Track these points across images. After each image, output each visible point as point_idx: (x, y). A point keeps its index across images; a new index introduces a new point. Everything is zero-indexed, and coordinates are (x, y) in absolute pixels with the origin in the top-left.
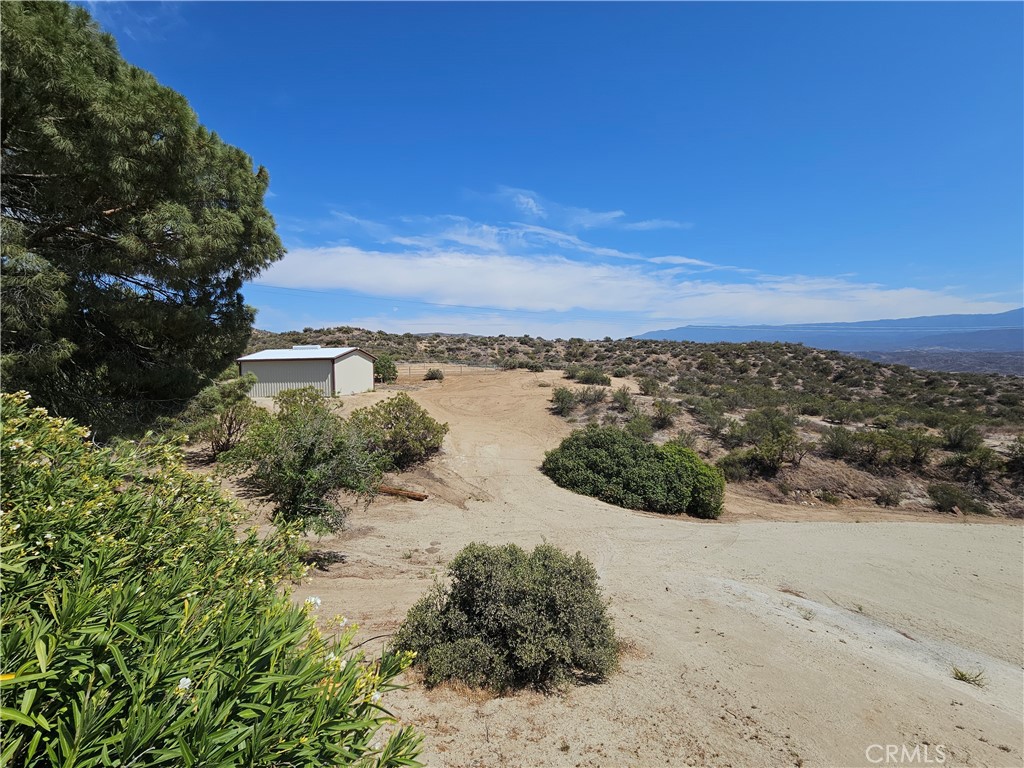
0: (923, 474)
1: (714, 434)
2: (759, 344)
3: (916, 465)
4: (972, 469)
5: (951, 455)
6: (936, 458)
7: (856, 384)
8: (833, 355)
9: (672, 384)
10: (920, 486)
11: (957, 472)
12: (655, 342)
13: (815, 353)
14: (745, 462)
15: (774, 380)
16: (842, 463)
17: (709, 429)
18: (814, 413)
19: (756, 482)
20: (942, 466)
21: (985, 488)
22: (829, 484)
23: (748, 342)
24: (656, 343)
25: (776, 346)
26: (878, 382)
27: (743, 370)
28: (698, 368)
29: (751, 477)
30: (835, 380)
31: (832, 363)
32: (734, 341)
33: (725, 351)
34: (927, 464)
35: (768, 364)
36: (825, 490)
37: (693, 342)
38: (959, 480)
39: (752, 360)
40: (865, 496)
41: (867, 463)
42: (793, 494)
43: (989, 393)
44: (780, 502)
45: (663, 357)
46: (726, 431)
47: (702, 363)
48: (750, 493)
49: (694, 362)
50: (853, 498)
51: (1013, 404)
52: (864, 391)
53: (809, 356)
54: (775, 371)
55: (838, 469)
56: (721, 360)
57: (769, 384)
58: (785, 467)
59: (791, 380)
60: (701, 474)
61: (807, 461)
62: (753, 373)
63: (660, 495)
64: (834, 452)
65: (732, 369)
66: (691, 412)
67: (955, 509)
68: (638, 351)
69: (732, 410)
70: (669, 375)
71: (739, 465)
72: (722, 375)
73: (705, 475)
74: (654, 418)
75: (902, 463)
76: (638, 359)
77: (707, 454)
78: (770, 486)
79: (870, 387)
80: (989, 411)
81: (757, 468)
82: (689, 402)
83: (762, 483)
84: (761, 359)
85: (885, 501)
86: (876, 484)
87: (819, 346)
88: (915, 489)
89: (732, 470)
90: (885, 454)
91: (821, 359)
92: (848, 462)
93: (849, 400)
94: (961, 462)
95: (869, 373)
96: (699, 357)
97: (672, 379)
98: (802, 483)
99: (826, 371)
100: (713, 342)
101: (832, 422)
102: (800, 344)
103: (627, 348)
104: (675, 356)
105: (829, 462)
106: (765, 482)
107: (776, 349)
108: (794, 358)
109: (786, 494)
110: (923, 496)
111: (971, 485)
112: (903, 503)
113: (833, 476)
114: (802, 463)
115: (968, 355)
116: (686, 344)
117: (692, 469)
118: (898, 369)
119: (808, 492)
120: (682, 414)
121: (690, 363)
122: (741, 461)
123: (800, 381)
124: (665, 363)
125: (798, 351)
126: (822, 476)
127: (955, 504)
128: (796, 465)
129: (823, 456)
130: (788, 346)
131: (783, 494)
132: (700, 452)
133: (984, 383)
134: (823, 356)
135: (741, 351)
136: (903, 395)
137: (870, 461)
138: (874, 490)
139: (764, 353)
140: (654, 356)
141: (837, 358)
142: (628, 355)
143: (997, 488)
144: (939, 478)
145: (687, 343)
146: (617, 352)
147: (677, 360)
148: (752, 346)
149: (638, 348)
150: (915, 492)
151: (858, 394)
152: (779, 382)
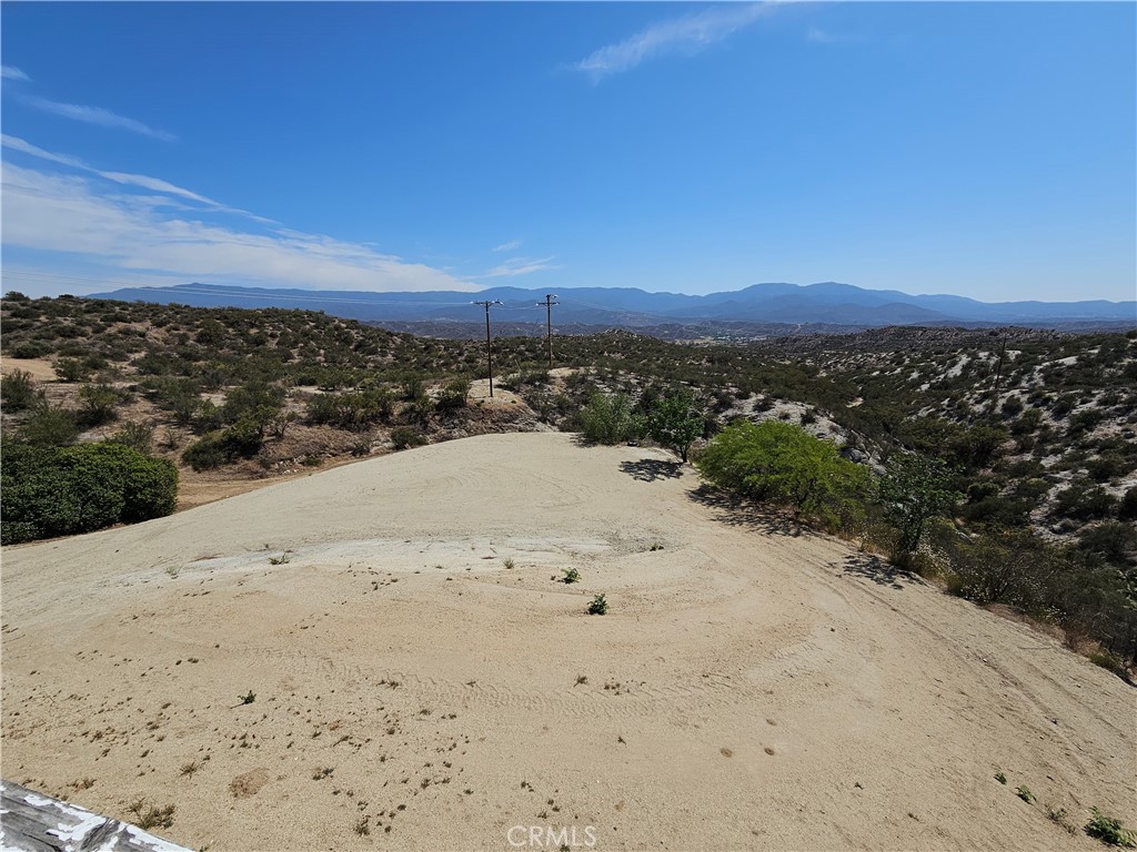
0: (389, 424)
1: (183, 420)
2: (276, 311)
3: (384, 417)
4: (418, 413)
5: (407, 404)
6: (398, 408)
7: (373, 352)
8: (353, 324)
9: (134, 363)
10: (386, 433)
11: (410, 418)
12: (119, 304)
13: (337, 322)
14: (218, 446)
15: (295, 352)
16: (327, 426)
17: (175, 415)
18: (312, 383)
19: (235, 463)
20: (401, 415)
21: (425, 424)
22: (312, 449)
23: (264, 308)
24: (123, 305)
25: (297, 315)
26: (391, 349)
27: (259, 341)
28: (198, 341)
29: (230, 460)
30: (356, 350)
31: (353, 332)
32: (246, 307)
33: (236, 319)
34: (392, 414)
35: (287, 334)
36: (308, 455)
37: (187, 307)
38: (411, 424)
39: (269, 330)
40: (344, 451)
41: (347, 423)
42: (277, 466)
43: (460, 354)
44: (261, 477)
45: (138, 327)
46: (197, 414)
47: (201, 334)
48: (227, 477)
49: (190, 334)
50: (334, 455)
51: (472, 362)
52: (379, 358)
53: (331, 326)
54: (296, 342)
55: (323, 433)
56: (230, 330)
57: (290, 356)
58: (268, 441)
59: (313, 351)
60: (135, 471)
61: (292, 431)
62: (272, 344)
63: (68, 511)
64: (318, 418)
65: (246, 341)
66: (151, 397)
67: (407, 445)
68: (87, 317)
69: (212, 389)
70: (131, 352)
71: (212, 450)
72: (233, 349)
73: (142, 471)
74: (80, 412)
75: (373, 418)
76: (89, 330)
77: (172, 446)
78: (251, 464)
79: (384, 354)
80: (458, 367)
81: (236, 449)
82: (148, 385)
83: (243, 463)
84: (280, 329)
85: (360, 452)
86: (353, 439)
87: (340, 314)
88: (382, 435)
89: (202, 457)
90: (360, 412)
91: (343, 329)
92: (332, 425)
93: (365, 367)
94: (412, 409)
95: (384, 341)
96: (198, 327)
97: (134, 356)
98: (285, 454)
99: (347, 341)
100: (217, 307)
101: (326, 390)
102: (322, 313)
103: (64, 312)
104: (159, 325)
105: (315, 429)
106: (246, 462)
107: (295, 318)
108: (316, 327)
109: (268, 468)
110: (388, 441)
111: (418, 425)
112: (372, 451)
113: (316, 440)
114: (286, 434)
115: (463, 324)
116: (176, 308)
117: (122, 469)
118: (406, 337)
119: (291, 460)
120: (136, 402)
121: (184, 335)
122: (215, 446)
123: (322, 352)
124: (143, 335)
125: (320, 320)
126: (305, 443)
127: (406, 442)
128: (279, 436)
129: (309, 423)
130: (310, 314)
131: (266, 470)
132: (160, 445)
133: (458, 347)
134: (344, 325)
135: (255, 319)
136: (408, 360)
137: (349, 422)
138: (351, 444)
139: (283, 322)
140: (121, 325)
141: (357, 328)
142: (67, 322)
143: (432, 425)
144: (399, 424)
145: (178, 307)
146: (43, 318)
147: (163, 330)
148: (271, 314)
149: (88, 312)
150: (382, 439)
151: (374, 361)
152: (300, 354)
